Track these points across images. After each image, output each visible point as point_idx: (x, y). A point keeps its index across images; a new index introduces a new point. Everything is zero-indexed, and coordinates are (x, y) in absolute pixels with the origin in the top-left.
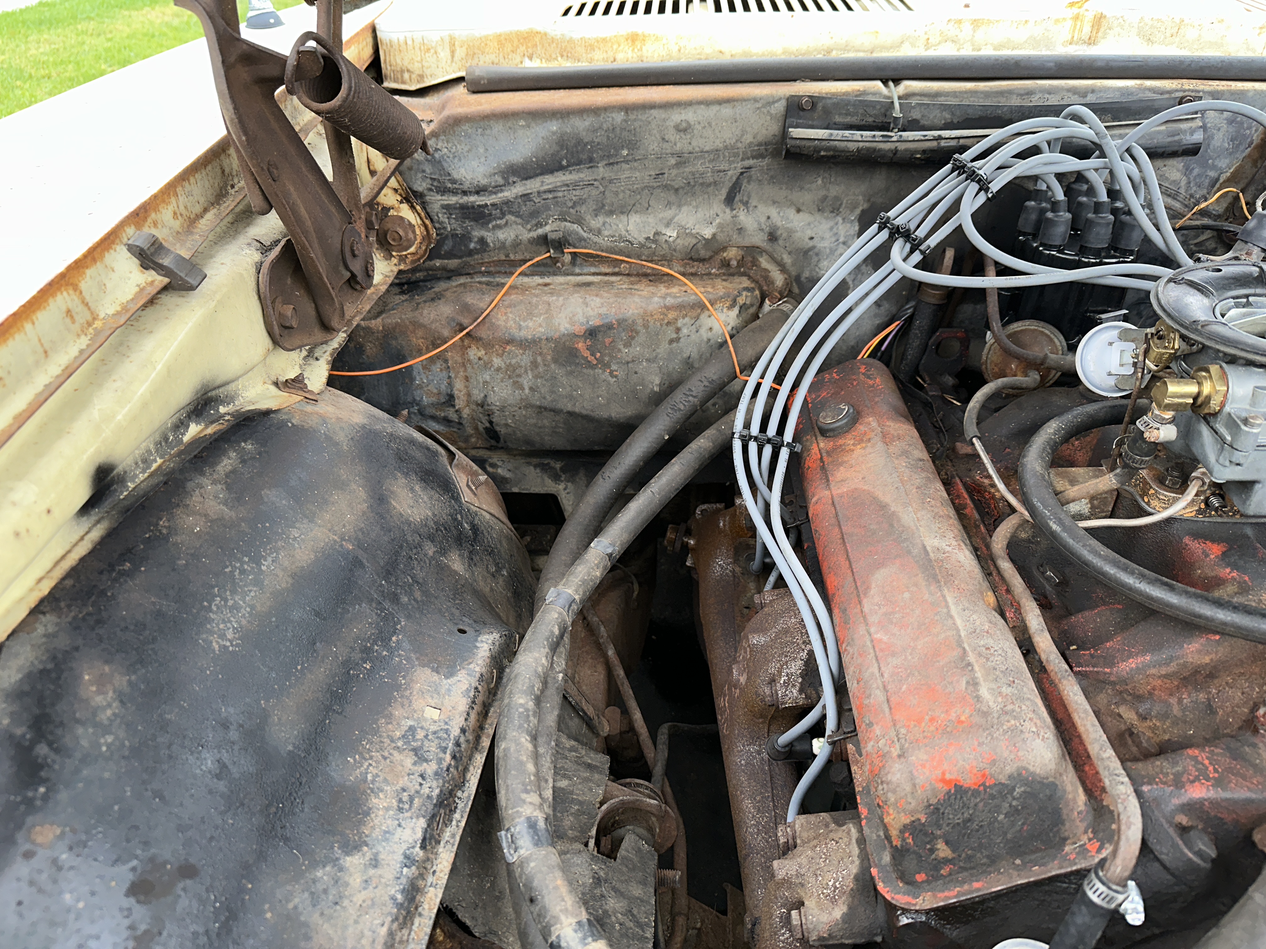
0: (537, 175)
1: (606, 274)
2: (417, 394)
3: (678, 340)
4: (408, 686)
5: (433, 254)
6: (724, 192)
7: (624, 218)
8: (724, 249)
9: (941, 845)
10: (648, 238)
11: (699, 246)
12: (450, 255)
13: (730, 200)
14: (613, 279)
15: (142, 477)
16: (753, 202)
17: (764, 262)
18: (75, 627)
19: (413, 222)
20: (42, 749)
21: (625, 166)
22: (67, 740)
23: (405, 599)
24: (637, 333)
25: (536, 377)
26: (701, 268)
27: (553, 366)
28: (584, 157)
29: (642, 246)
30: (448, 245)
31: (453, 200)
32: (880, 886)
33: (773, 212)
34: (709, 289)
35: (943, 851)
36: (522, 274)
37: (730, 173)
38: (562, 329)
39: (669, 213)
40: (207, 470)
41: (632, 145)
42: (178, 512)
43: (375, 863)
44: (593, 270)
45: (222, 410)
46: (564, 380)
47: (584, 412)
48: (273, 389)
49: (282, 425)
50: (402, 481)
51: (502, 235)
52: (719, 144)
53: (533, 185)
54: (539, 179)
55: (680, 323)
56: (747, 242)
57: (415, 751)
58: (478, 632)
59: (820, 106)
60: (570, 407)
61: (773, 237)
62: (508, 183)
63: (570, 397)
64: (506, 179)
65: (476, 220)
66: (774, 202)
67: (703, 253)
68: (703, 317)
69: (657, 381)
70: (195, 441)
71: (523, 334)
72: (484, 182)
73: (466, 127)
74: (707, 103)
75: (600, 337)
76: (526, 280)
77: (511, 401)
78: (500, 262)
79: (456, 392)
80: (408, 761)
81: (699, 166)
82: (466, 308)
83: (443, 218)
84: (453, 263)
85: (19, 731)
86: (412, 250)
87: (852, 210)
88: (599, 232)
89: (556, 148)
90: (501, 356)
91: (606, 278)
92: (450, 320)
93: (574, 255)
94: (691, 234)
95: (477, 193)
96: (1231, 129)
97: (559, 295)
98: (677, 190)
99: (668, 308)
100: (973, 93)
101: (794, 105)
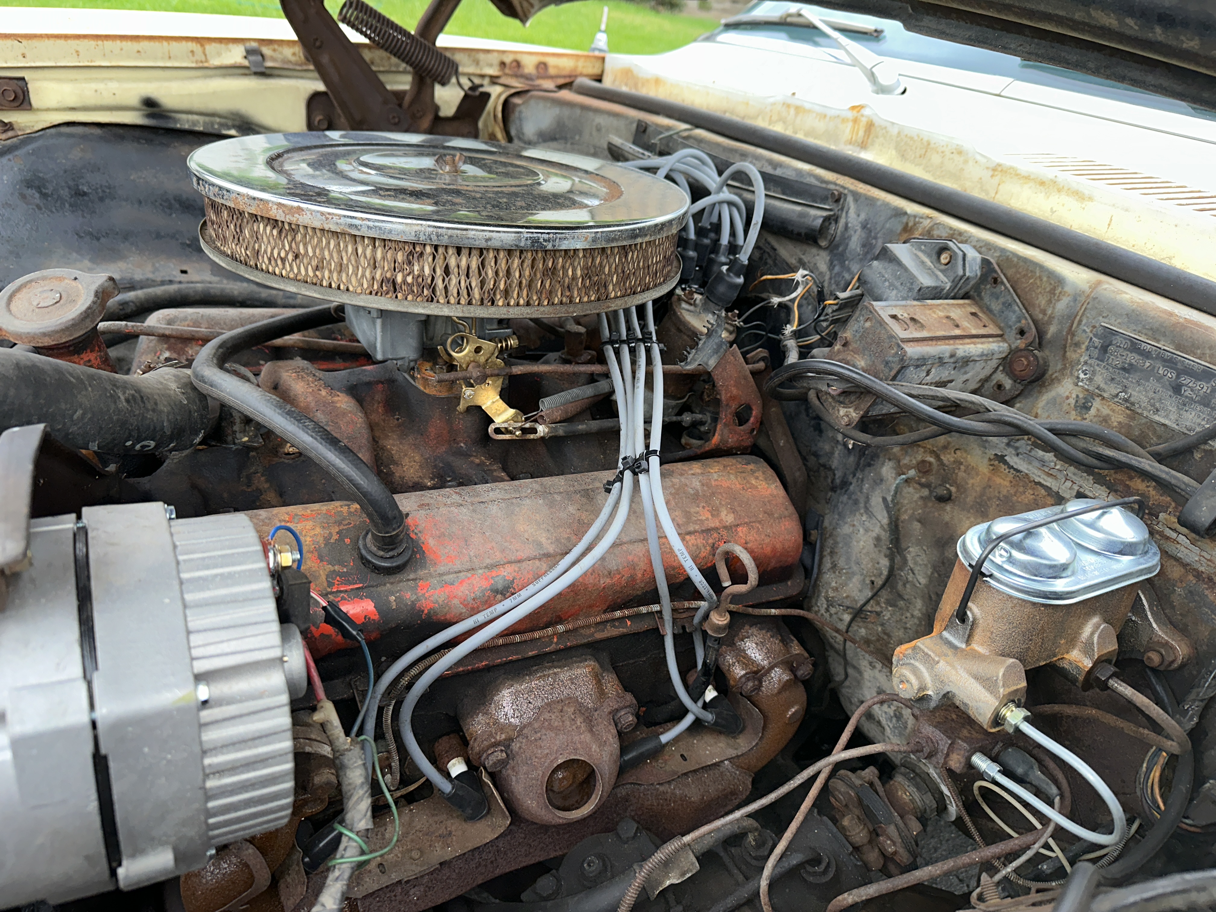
74: (609, 114)
100: (718, 145)
101: (639, 126)
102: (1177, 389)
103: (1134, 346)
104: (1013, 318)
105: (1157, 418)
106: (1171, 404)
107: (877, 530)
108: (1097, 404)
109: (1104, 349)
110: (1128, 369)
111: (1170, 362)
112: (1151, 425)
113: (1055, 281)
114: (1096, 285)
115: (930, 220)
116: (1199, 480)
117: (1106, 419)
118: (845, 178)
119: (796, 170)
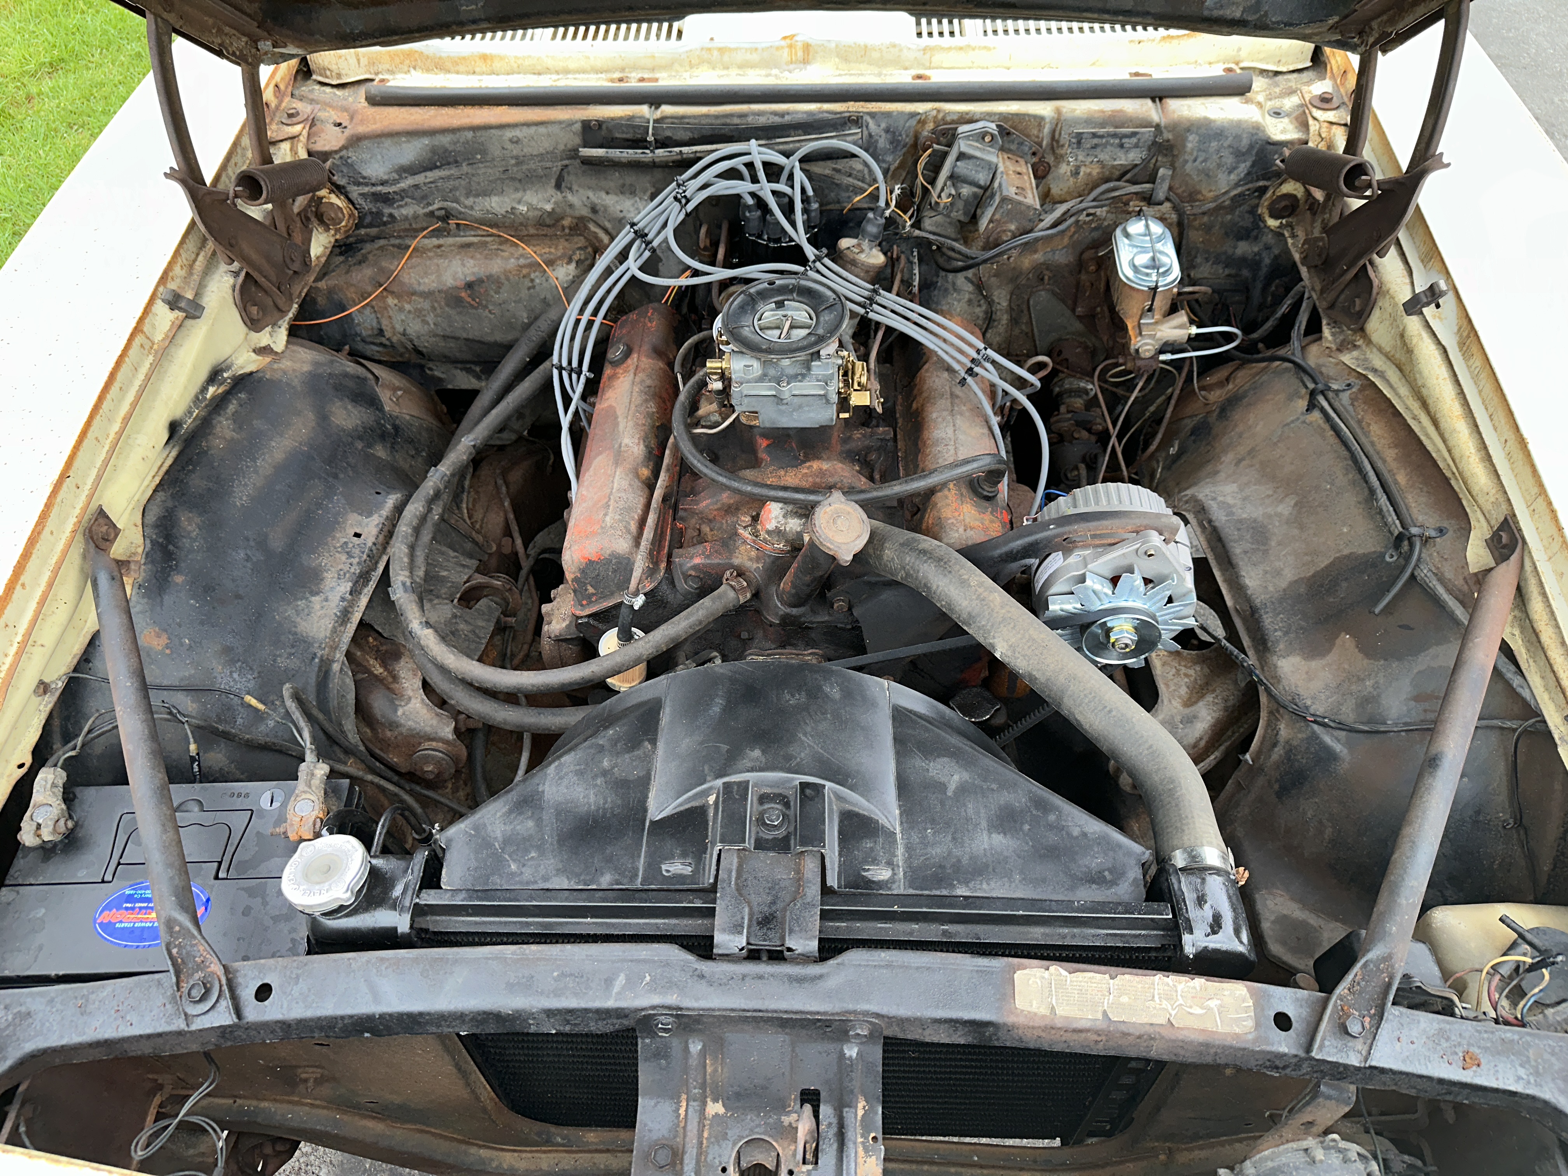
0: (420, 172)
2: (358, 329)
3: (534, 287)
4: (343, 522)
5: (358, 226)
6: (553, 182)
7: (487, 199)
8: (563, 218)
9: (589, 587)
10: (507, 212)
11: (545, 216)
12: (370, 225)
13: (558, 186)
15: (190, 421)
16: (575, 187)
17: (592, 227)
18: (173, 496)
19: (340, 205)
20: (171, 547)
21: (480, 165)
22: (180, 544)
23: (342, 476)
24: (502, 284)
25: (437, 316)
26: (550, 231)
27: (447, 309)
28: (451, 160)
29: (504, 217)
30: (368, 219)
31: (366, 189)
32: (573, 609)
33: (590, 194)
34: (553, 250)
35: (591, 590)
36: (424, 237)
37: (554, 169)
38: (449, 285)
39: (519, 195)
40: (222, 412)
41: (484, 152)
42: (210, 437)
43: (326, 600)
44: (470, 233)
45: (225, 375)
46: (457, 318)
47: (476, 338)
48: (253, 355)
49: (260, 380)
50: (339, 404)
51: (404, 211)
52: (542, 150)
53: (420, 179)
54: (423, 174)
55: (533, 276)
56: (577, 214)
57: (348, 553)
58: (388, 493)
59: (604, 127)
60: (465, 335)
62: (401, 178)
64: (400, 176)
65: (384, 202)
66: (590, 188)
67: (548, 221)
69: (525, 315)
70: (213, 398)
71: (422, 288)
72: (386, 177)
73: (366, 142)
74: (528, 125)
75: (476, 288)
76: (426, 241)
77: (423, 332)
78: (406, 230)
79: (384, 328)
80: (344, 557)
81: (532, 166)
82: (382, 270)
83: (361, 201)
84: (374, 231)
85: (161, 540)
86: (343, 224)
87: (644, 193)
88: (472, 208)
89: (430, 155)
90: (410, 303)
91: (483, 239)
92: (372, 278)
93: (458, 225)
94: (536, 209)
95: (382, 184)
96: (889, 136)
97: (446, 258)
98: (520, 181)
99: (521, 267)
100: (707, 116)
101: (586, 125)
102: (1121, 146)
103: (1094, 135)
104: (1027, 149)
105: (1116, 163)
106: (1121, 154)
107: (967, 296)
108: (1083, 170)
109: (1079, 143)
110: (1094, 147)
111: (1115, 135)
112: (1113, 167)
113: (1039, 120)
114: (1058, 111)
115: (939, 111)
116: (1154, 183)
117: (1090, 174)
118: (852, 103)
119: (806, 112)
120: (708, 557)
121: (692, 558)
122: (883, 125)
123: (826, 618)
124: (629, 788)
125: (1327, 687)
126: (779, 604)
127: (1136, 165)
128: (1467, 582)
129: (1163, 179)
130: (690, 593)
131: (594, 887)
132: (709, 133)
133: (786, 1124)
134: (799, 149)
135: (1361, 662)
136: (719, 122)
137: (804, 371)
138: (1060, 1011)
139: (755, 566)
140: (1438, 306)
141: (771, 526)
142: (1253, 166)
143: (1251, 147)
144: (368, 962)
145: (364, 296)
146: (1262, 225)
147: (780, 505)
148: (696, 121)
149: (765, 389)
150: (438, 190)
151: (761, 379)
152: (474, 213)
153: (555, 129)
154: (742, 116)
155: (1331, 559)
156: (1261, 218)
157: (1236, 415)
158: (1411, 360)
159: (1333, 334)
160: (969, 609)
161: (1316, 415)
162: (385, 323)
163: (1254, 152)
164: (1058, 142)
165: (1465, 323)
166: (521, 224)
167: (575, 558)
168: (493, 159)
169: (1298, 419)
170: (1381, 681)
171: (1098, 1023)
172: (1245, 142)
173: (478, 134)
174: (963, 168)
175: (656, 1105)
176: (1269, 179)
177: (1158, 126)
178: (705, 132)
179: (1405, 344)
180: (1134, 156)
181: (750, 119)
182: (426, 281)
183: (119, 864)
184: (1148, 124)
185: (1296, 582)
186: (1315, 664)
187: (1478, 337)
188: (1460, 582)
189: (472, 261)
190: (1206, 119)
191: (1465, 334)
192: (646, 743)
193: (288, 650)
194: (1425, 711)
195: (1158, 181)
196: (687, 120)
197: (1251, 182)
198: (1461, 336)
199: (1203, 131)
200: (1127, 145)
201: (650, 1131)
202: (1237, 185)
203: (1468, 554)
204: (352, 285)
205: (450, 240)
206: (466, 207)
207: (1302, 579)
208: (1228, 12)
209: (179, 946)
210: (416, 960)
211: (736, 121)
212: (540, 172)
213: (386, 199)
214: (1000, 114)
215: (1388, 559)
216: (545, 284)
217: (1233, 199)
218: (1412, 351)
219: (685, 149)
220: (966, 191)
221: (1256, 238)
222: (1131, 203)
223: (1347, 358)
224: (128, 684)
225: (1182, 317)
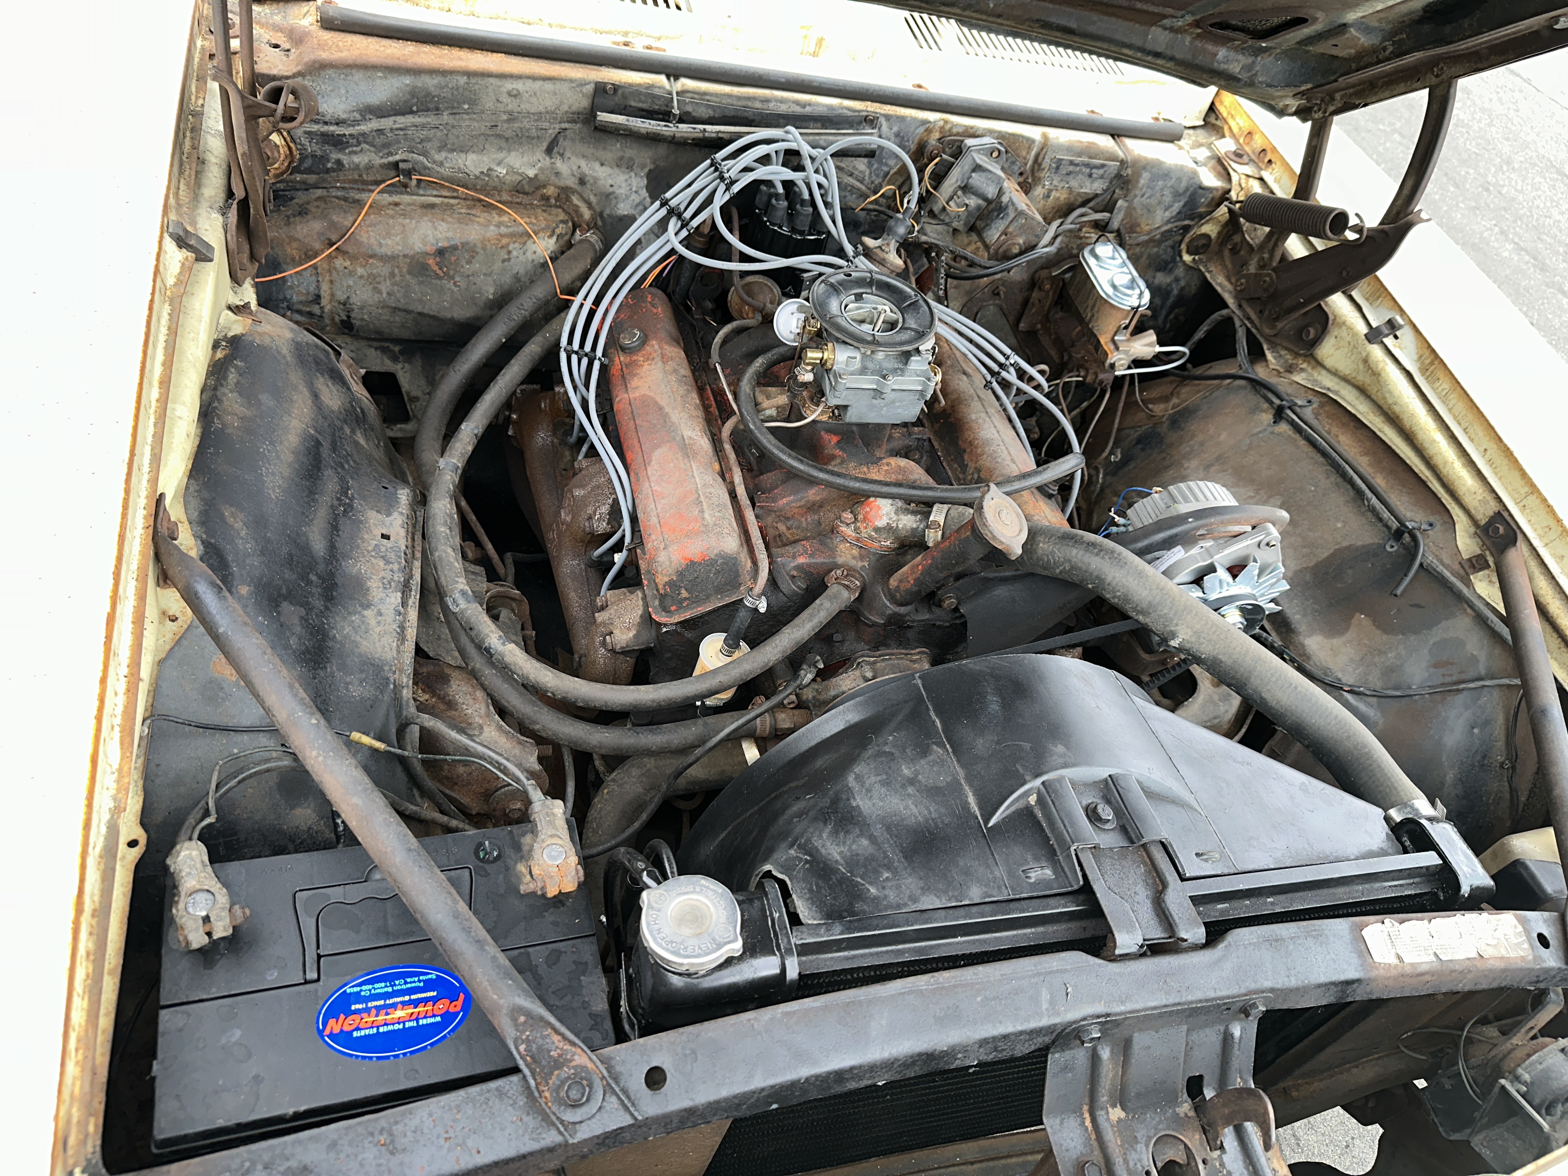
0: (391, 116)
1: (446, 197)
2: (288, 295)
3: (509, 260)
4: (367, 521)
5: (295, 170)
6: (545, 145)
7: (463, 155)
8: (544, 186)
9: (683, 591)
10: (482, 173)
11: (524, 182)
12: (309, 171)
13: (549, 151)
14: (452, 201)
16: (568, 154)
17: (575, 200)
19: (278, 143)
21: (465, 116)
23: (347, 466)
24: (477, 253)
25: (394, 284)
26: (525, 200)
27: (408, 277)
28: (431, 106)
29: (477, 178)
30: (308, 163)
31: (315, 128)
32: (653, 616)
33: (583, 163)
34: (534, 221)
35: (684, 594)
36: (382, 191)
37: (550, 131)
38: (417, 249)
39: (501, 155)
40: (225, 382)
41: (473, 102)
42: (221, 413)
43: (380, 614)
44: (435, 193)
46: (417, 288)
47: (431, 313)
48: (230, 314)
51: (356, 159)
52: (542, 109)
53: (387, 123)
54: (393, 118)
55: (511, 247)
56: (562, 183)
57: (383, 558)
58: (395, 488)
59: (620, 92)
60: (420, 309)
61: (582, 181)
62: (364, 119)
63: (420, 301)
64: (363, 116)
65: (335, 145)
66: (584, 156)
67: (527, 188)
68: (529, 243)
69: (492, 290)
70: (219, 362)
71: (383, 250)
72: (344, 116)
73: (330, 72)
74: (534, 78)
75: (447, 255)
76: (386, 197)
77: (371, 302)
78: (355, 181)
79: (322, 293)
80: (381, 563)
81: (526, 124)
82: (333, 225)
83: (305, 141)
84: (312, 178)
85: (212, 541)
86: (276, 166)
87: (642, 168)
88: (441, 164)
89: (408, 96)
90: (364, 266)
91: (446, 200)
92: (320, 234)
93: (419, 181)
94: (517, 173)
95: (337, 124)
96: (897, 140)
97: (412, 218)
98: (507, 139)
99: (502, 236)
100: (729, 96)
101: (600, 89)
102: (1090, 175)
103: (1072, 163)
104: (1016, 168)
105: (1082, 190)
106: (1088, 183)
108: (1054, 193)
109: (1058, 168)
110: (1069, 174)
111: (1087, 165)
112: (1079, 194)
113: (1031, 141)
114: (1045, 136)
115: (946, 122)
116: (1111, 212)
117: (1058, 199)
118: (869, 103)
119: (827, 106)
120: (812, 556)
121: (794, 557)
122: (895, 129)
123: (927, 616)
124: (944, 795)
125: (1352, 660)
126: (888, 604)
127: (1097, 195)
128: (1462, 567)
129: (1120, 210)
130: (797, 594)
131: (967, 902)
132: (732, 114)
133: (1182, 1115)
134: (832, 143)
135: (1380, 638)
136: (740, 103)
137: (901, 366)
138: (1407, 960)
139: (860, 564)
140: (1396, 337)
141: (881, 523)
142: (1184, 206)
143: (1187, 189)
144: (772, 1019)
145: (310, 254)
146: (1178, 259)
147: (890, 501)
148: (717, 100)
149: (868, 382)
150: (406, 139)
151: (863, 371)
152: (442, 170)
153: (564, 87)
154: (766, 100)
155: (1331, 551)
156: (1180, 252)
157: (1193, 426)
158: (1379, 381)
159: (1275, 358)
160: (1149, 598)
161: (1283, 427)
162: (325, 288)
163: (1188, 194)
164: (1040, 165)
165: (1427, 353)
166: (495, 188)
167: (674, 558)
168: (483, 112)
169: (1265, 430)
170: (1403, 653)
171: (1434, 964)
172: (1184, 184)
173: (473, 81)
174: (977, 180)
175: (1062, 1123)
176: (1192, 219)
177: (1122, 162)
178: (728, 113)
179: (1369, 368)
180: (1097, 186)
181: (771, 105)
182: (390, 242)
183: (319, 957)
184: (1114, 159)
185: (1300, 571)
186: (1337, 642)
187: (1445, 365)
188: (1457, 567)
189: (444, 225)
190: (1158, 160)
191: (1428, 361)
192: (935, 747)
193: (358, 676)
194: (1444, 675)
195: (1116, 211)
196: (708, 98)
197: (1179, 220)
198: (1423, 363)
199: (1155, 170)
200: (1094, 176)
201: (1067, 1150)
202: (1168, 222)
203: (1459, 543)
204: (296, 240)
205: (406, 198)
206: (434, 162)
207: (1306, 568)
208: (1231, 67)
209: (527, 1041)
210: (825, 1008)
211: (758, 105)
212: (534, 133)
213: (338, 142)
214: (1000, 132)
215: (1389, 549)
216: (522, 258)
217: (1163, 234)
218: (1379, 375)
219: (709, 128)
220: (973, 202)
221: (1171, 271)
222: (1084, 230)
223: (1298, 378)
224: (314, 721)
225: (1151, 336)
